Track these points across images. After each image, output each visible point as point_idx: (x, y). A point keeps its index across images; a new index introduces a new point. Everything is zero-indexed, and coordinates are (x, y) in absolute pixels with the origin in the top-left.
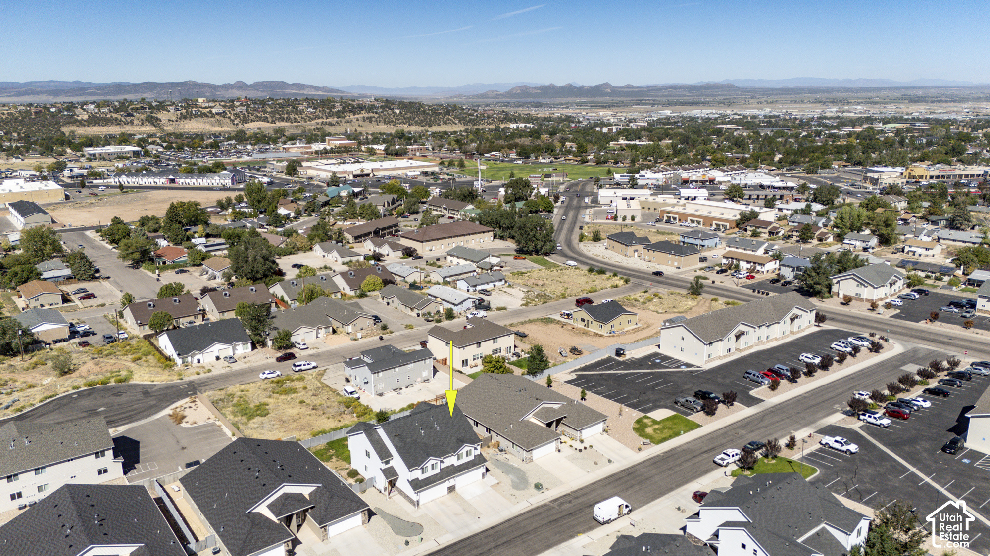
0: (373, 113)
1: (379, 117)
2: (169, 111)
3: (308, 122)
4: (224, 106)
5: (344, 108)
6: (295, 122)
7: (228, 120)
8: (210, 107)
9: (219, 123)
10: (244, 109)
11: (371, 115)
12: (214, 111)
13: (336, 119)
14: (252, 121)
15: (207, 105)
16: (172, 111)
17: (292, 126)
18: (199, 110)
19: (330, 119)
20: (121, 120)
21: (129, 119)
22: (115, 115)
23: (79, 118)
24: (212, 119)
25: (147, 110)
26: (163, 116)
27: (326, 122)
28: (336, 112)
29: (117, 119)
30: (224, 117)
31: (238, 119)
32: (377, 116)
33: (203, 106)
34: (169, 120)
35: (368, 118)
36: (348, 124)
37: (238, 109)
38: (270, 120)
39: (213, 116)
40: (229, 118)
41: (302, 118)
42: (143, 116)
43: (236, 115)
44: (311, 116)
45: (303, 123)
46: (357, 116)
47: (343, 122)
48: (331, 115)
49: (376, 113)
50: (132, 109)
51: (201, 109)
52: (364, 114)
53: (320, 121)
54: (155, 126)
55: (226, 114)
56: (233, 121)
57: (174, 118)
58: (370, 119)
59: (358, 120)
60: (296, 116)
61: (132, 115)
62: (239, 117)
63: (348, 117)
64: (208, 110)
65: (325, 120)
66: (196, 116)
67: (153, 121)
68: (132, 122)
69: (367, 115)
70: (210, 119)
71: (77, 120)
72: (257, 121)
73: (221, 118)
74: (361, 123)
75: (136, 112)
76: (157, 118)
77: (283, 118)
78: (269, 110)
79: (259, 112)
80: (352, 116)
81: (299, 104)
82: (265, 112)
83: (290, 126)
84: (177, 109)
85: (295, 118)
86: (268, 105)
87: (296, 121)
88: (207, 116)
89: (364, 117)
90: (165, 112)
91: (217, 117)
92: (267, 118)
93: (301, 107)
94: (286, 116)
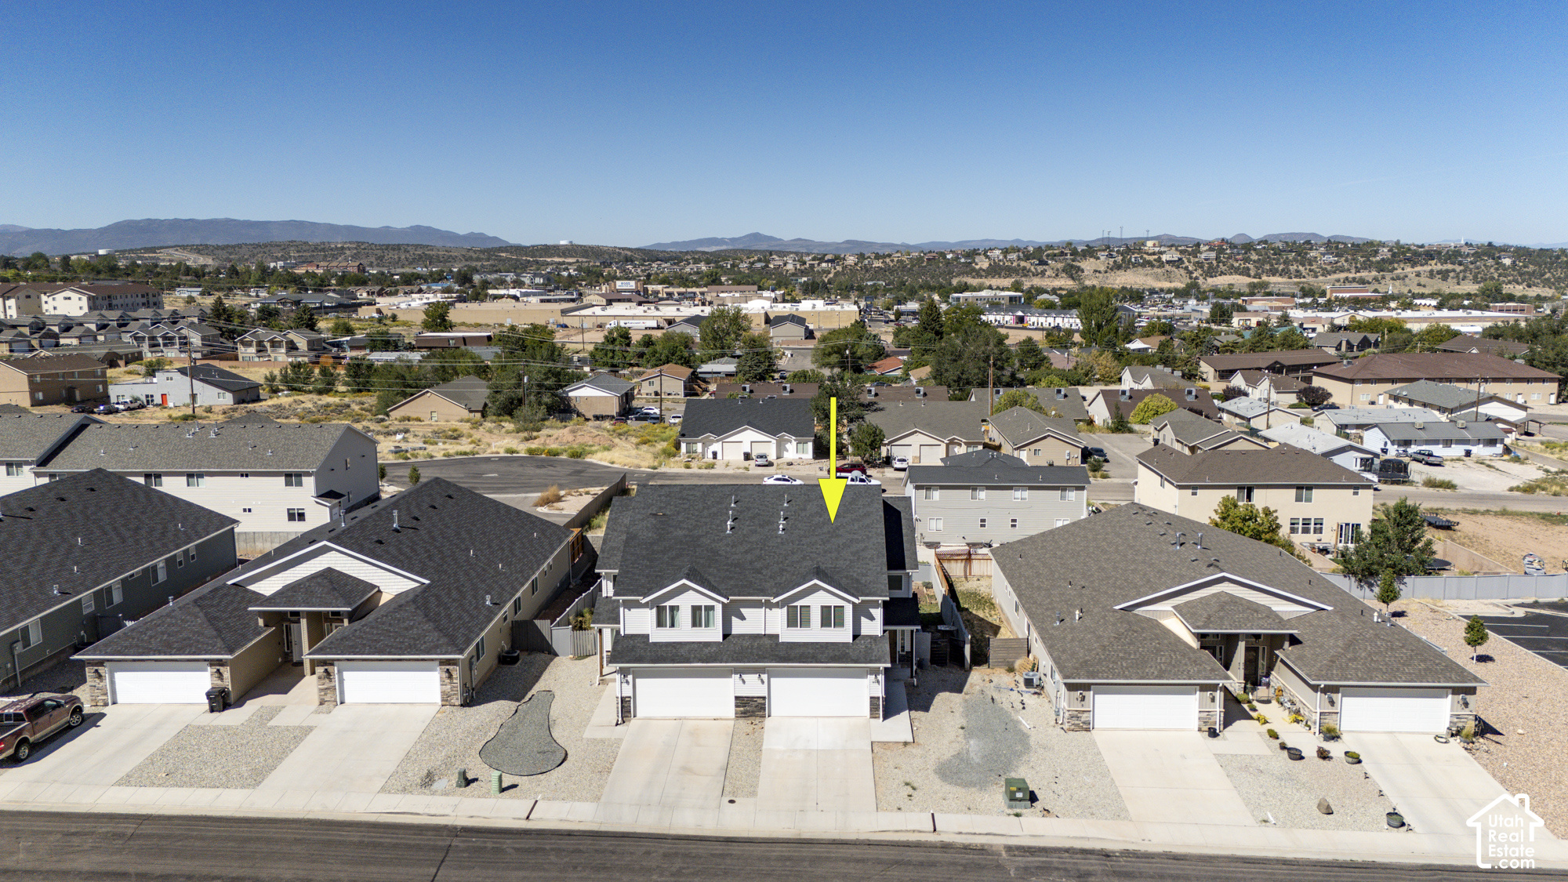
0: (1453, 263)
1: (1464, 271)
2: (1098, 258)
3: (1321, 278)
4: (1181, 252)
5: (1394, 255)
6: (1296, 277)
7: (1182, 271)
8: (1161, 253)
9: (1168, 276)
10: (1213, 255)
11: (1450, 267)
12: (1164, 258)
13: (1374, 273)
14: (1222, 274)
15: (1157, 249)
16: (1102, 258)
17: (1289, 283)
18: (1141, 257)
19: (1364, 274)
20: (1029, 271)
21: (1040, 268)
22: (1023, 264)
23: (977, 267)
24: (1159, 270)
25: (1069, 257)
26: (1088, 265)
27: (1354, 279)
28: (1378, 262)
29: (1024, 268)
30: (1178, 267)
31: (1200, 271)
32: (1459, 268)
33: (1150, 252)
34: (1096, 271)
35: (1439, 272)
36: (1397, 283)
37: (1203, 256)
38: (1252, 273)
39: (1161, 264)
40: (1186, 268)
41: (1311, 270)
42: (1060, 266)
43: (1199, 265)
44: (1329, 268)
45: (1311, 279)
46: (1418, 268)
47: (1388, 278)
48: (1367, 266)
49: (1460, 264)
50: (1048, 256)
51: (1145, 256)
52: (1435, 266)
53: (1343, 276)
54: (1073, 279)
55: (1183, 262)
56: (1191, 273)
57: (1102, 269)
58: (1444, 275)
59: (1418, 275)
60: (1301, 268)
61: (1046, 264)
62: (1202, 267)
63: (1399, 271)
64: (1156, 257)
65: (1351, 276)
66: (1136, 265)
67: (1072, 271)
68: (1043, 273)
69: (1439, 267)
70: (1156, 270)
71: (974, 270)
72: (1231, 274)
73: (1174, 269)
74: (1423, 280)
75: (1052, 259)
76: (1079, 267)
77: (1277, 270)
78: (1254, 257)
79: (1237, 260)
80: (1408, 269)
81: (1311, 249)
82: (1247, 260)
83: (1284, 283)
84: (1111, 256)
85: (1297, 271)
86: (1256, 249)
87: (1298, 274)
88: (1153, 266)
89: (1431, 271)
90: (1092, 260)
91: (1168, 267)
92: (1248, 269)
93: (1313, 254)
94: (1281, 267)
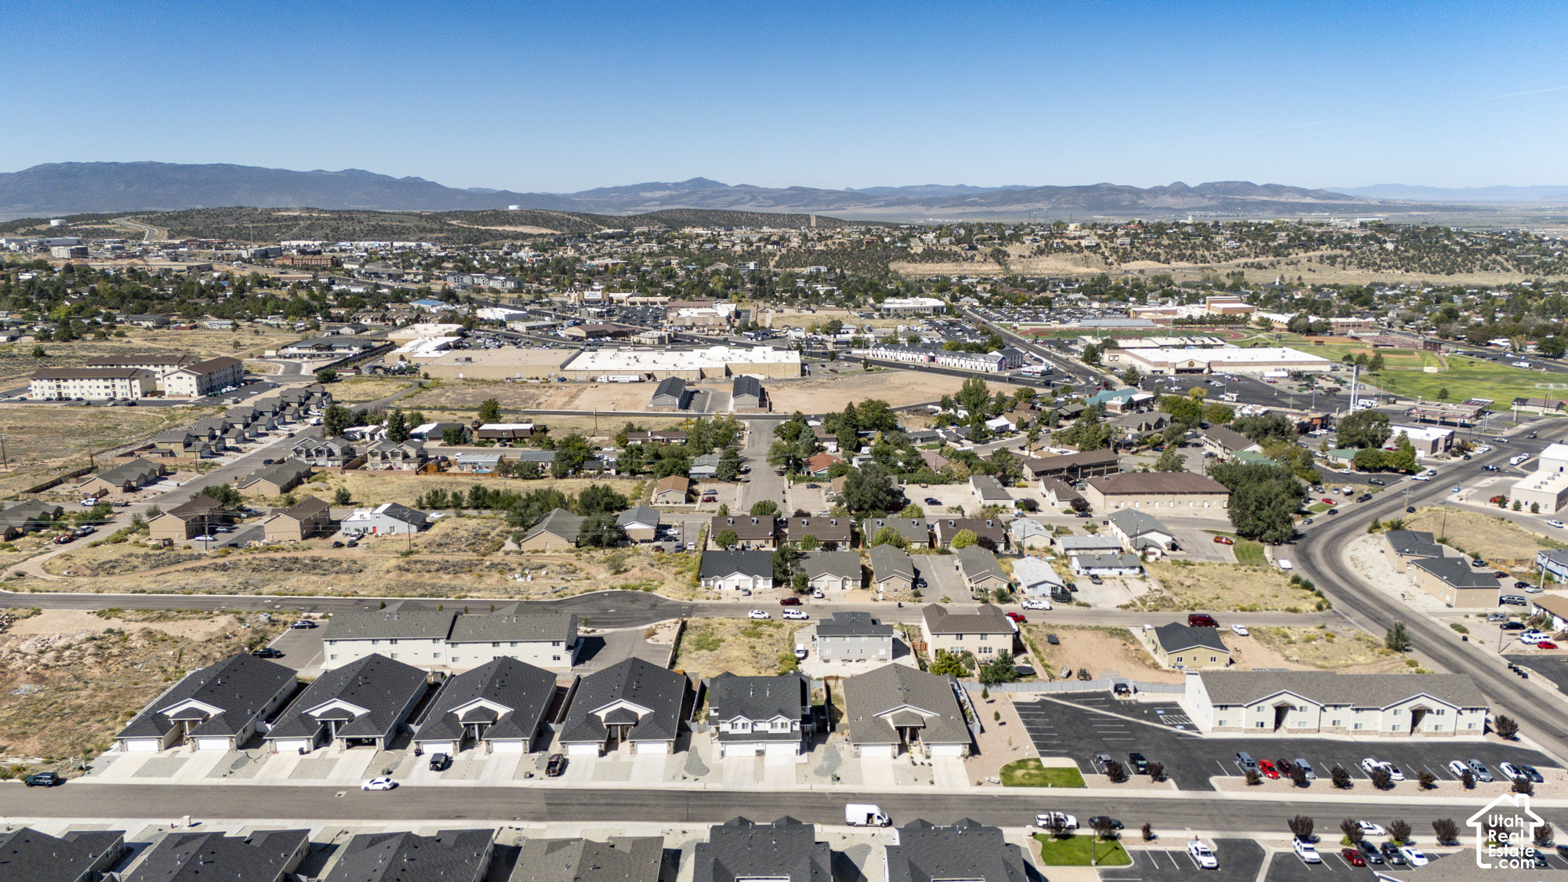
0: (1342, 249)
1: (1351, 256)
2: (1023, 243)
3: (1224, 263)
4: (1101, 236)
5: (1289, 241)
6: (1201, 262)
7: (1099, 257)
8: (1081, 237)
9: (1086, 262)
10: (1127, 240)
11: (1338, 252)
12: (1084, 243)
13: (1271, 258)
14: (1135, 259)
15: (1078, 233)
16: (1027, 242)
17: (1194, 268)
18: (1063, 242)
19: (1262, 259)
20: (960, 255)
21: (970, 253)
22: (954, 248)
23: (912, 252)
24: (1078, 256)
25: (997, 241)
26: (1013, 250)
27: (1253, 264)
28: (1275, 247)
29: (956, 253)
30: (1095, 253)
31: (1115, 257)
32: (1346, 253)
33: (1072, 236)
34: (1020, 256)
35: (1328, 258)
36: (1291, 268)
37: (1119, 241)
38: (1162, 258)
39: (1081, 249)
40: (1103, 254)
41: (1215, 255)
42: (988, 250)
43: (1115, 250)
44: (1231, 253)
45: (1214, 264)
46: (1311, 254)
47: (1283, 263)
48: (1264, 251)
49: (1348, 249)
50: (977, 240)
51: (1066, 241)
52: (1326, 251)
53: (1243, 260)
54: (1000, 264)
55: (1100, 248)
56: (1107, 258)
57: (1027, 253)
58: (1332, 260)
59: (1310, 260)
60: (1206, 253)
61: (975, 249)
62: (1117, 253)
63: (1294, 256)
64: (1076, 242)
65: (1250, 261)
66: (1058, 250)
67: (999, 256)
68: (972, 258)
69: (1329, 252)
70: (1075, 255)
71: (909, 254)
72: (1143, 259)
73: (1092, 254)
74: (1314, 265)
75: (982, 244)
76: (1005, 252)
77: (1185, 255)
78: (1166, 242)
79: (1149, 245)
80: (1302, 254)
81: (1217, 233)
82: (1158, 245)
83: (1190, 269)
84: (1035, 241)
85: (1203, 256)
86: (1167, 234)
87: (1204, 260)
88: (1072, 251)
89: (1322, 256)
90: (1018, 244)
91: (1086, 252)
92: (1159, 254)
93: (1219, 238)
94: (1189, 252)
